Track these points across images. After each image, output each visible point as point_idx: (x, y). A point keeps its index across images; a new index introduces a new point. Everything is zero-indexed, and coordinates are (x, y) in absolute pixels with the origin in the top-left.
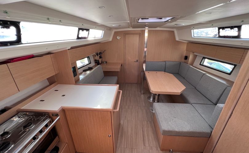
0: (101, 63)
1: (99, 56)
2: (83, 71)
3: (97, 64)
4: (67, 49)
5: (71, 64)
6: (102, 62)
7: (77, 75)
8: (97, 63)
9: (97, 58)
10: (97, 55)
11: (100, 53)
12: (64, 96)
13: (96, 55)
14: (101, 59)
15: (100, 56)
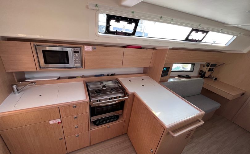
0: (207, 78)
1: (209, 67)
2: (178, 76)
3: (200, 76)
4: (169, 48)
5: (165, 63)
6: (210, 77)
7: (166, 76)
8: (202, 74)
9: (206, 69)
10: (208, 65)
11: (214, 65)
12: (143, 86)
13: (205, 65)
14: (210, 73)
15: (210, 69)
